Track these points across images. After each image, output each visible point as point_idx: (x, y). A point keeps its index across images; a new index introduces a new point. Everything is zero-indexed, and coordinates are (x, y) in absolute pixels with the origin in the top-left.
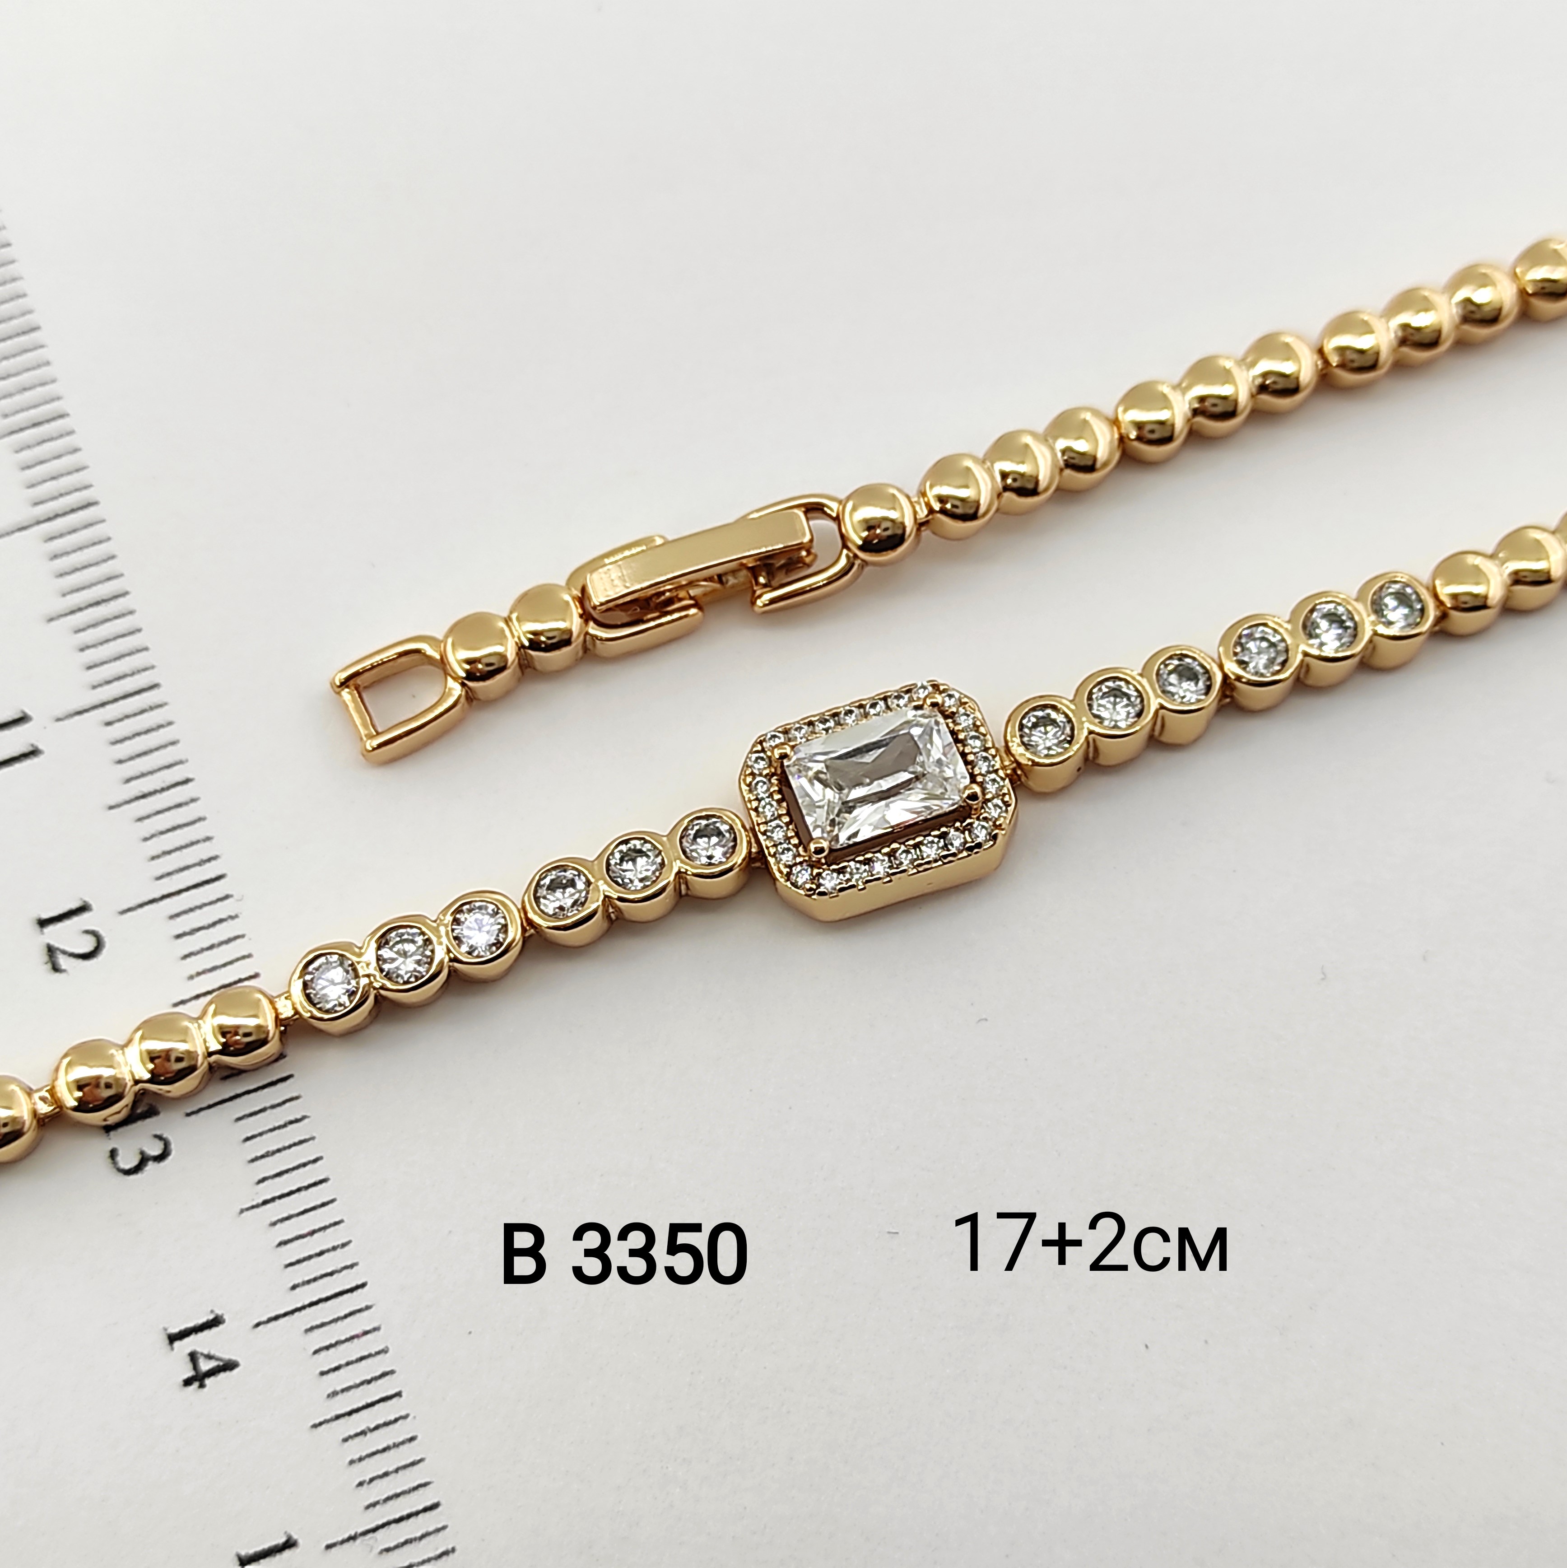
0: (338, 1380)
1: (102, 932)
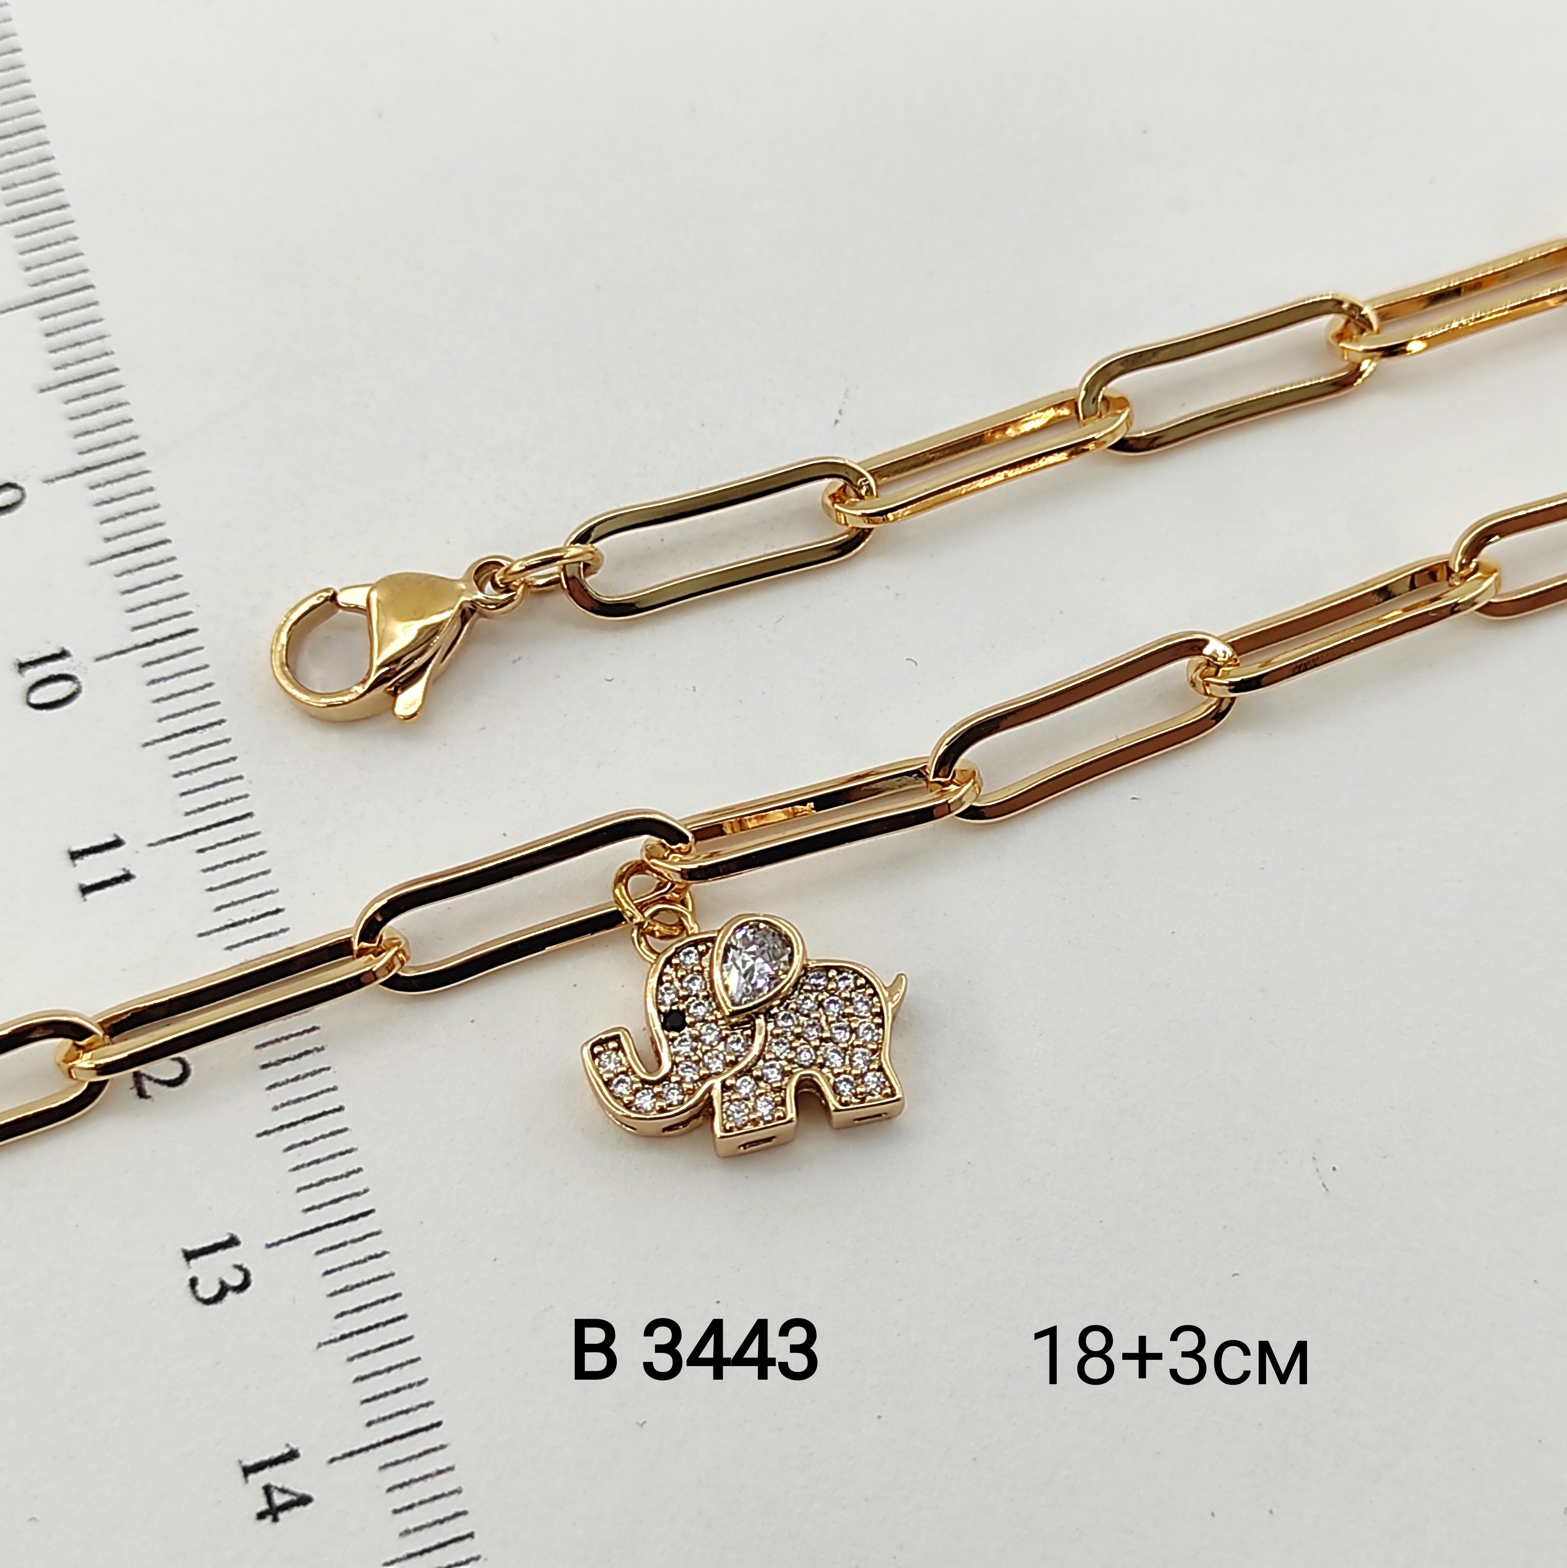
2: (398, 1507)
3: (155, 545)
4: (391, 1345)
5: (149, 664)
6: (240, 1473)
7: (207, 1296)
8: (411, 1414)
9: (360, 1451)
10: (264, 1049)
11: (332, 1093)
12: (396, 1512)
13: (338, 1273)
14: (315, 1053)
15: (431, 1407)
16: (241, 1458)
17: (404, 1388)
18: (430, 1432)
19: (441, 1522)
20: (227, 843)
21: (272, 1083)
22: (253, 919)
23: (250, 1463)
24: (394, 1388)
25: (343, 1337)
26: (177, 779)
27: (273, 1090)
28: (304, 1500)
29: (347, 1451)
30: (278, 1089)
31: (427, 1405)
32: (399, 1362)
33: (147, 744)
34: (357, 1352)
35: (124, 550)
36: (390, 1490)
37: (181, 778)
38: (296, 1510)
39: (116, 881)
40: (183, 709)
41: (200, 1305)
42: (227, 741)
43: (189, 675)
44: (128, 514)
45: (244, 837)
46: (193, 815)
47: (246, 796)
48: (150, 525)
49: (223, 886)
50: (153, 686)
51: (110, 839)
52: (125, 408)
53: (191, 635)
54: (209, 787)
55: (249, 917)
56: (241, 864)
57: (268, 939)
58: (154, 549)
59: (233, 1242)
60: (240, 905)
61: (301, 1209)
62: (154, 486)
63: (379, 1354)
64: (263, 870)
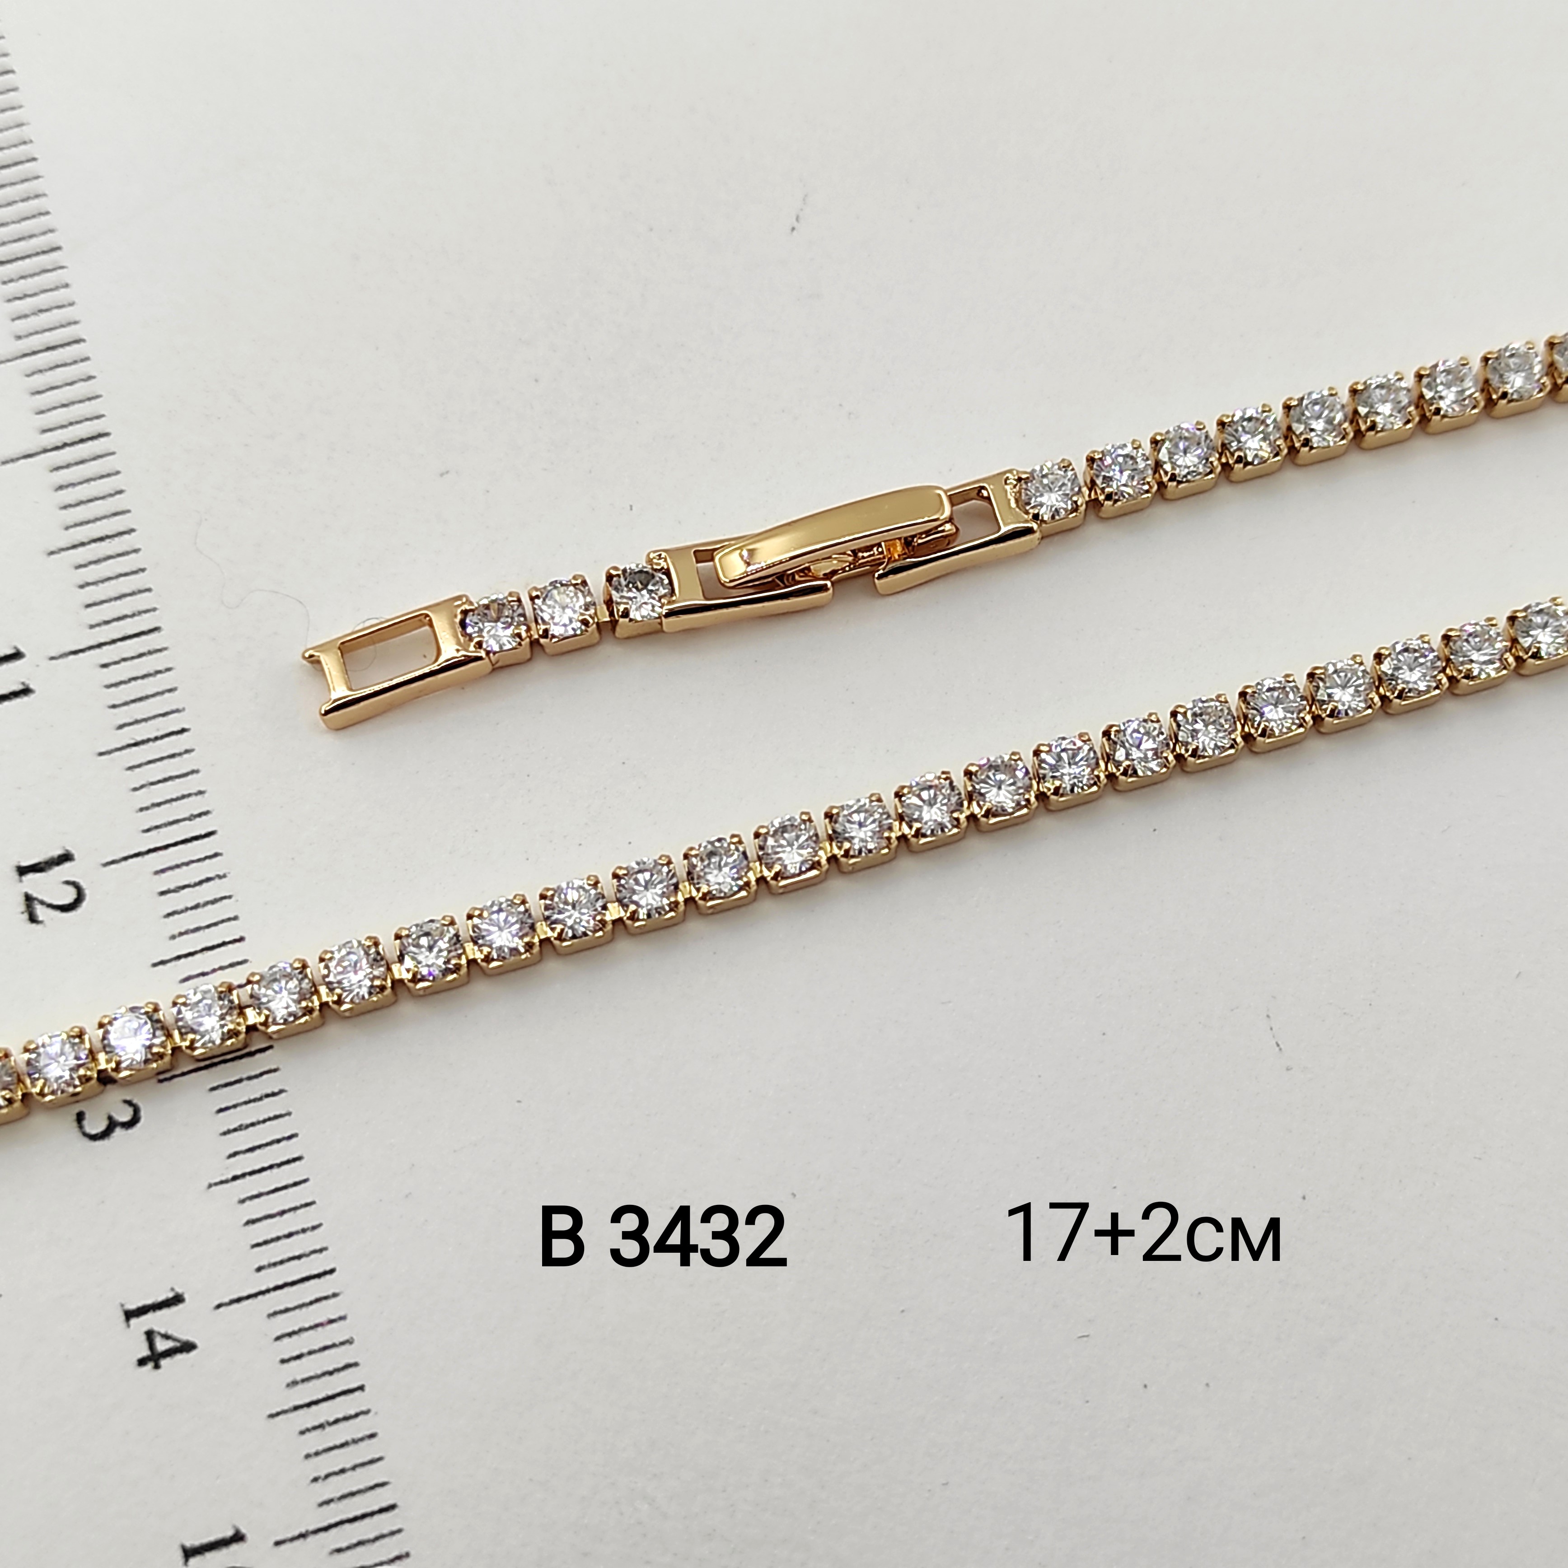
0: (299, 1369)
1: (83, 884)
2: (286, 1357)
3: (68, 344)
4: (285, 1187)
5: (58, 469)
6: (123, 1318)
7: (93, 1132)
8: (304, 1260)
9: (249, 1297)
10: (163, 875)
11: (233, 922)
12: (283, 1361)
13: (232, 1111)
14: (217, 880)
15: (324, 1253)
16: (123, 1302)
17: (297, 1233)
18: (323, 1279)
19: (331, 1373)
20: (133, 658)
21: (170, 911)
22: (157, 739)
23: (132, 1306)
24: (286, 1232)
25: (235, 1178)
26: (82, 591)
27: (171, 918)
28: (188, 1347)
29: (235, 1296)
30: (176, 916)
31: (321, 1251)
32: (293, 1205)
33: (52, 553)
34: (249, 1194)
35: (35, 349)
36: (278, 1338)
37: (87, 589)
38: (179, 1357)
39: (15, 694)
40: (91, 517)
41: (86, 1141)
42: (136, 551)
43: (99, 482)
44: (41, 311)
45: (150, 653)
46: (97, 629)
47: (154, 610)
48: (64, 323)
49: (126, 704)
50: (61, 492)
51: (10, 651)
52: (42, 200)
53: (102, 440)
54: (116, 599)
55: (152, 736)
56: (146, 681)
57: (172, 760)
58: (68, 348)
60: (143, 724)
62: (69, 282)
63: (272, 1196)
64: (169, 687)
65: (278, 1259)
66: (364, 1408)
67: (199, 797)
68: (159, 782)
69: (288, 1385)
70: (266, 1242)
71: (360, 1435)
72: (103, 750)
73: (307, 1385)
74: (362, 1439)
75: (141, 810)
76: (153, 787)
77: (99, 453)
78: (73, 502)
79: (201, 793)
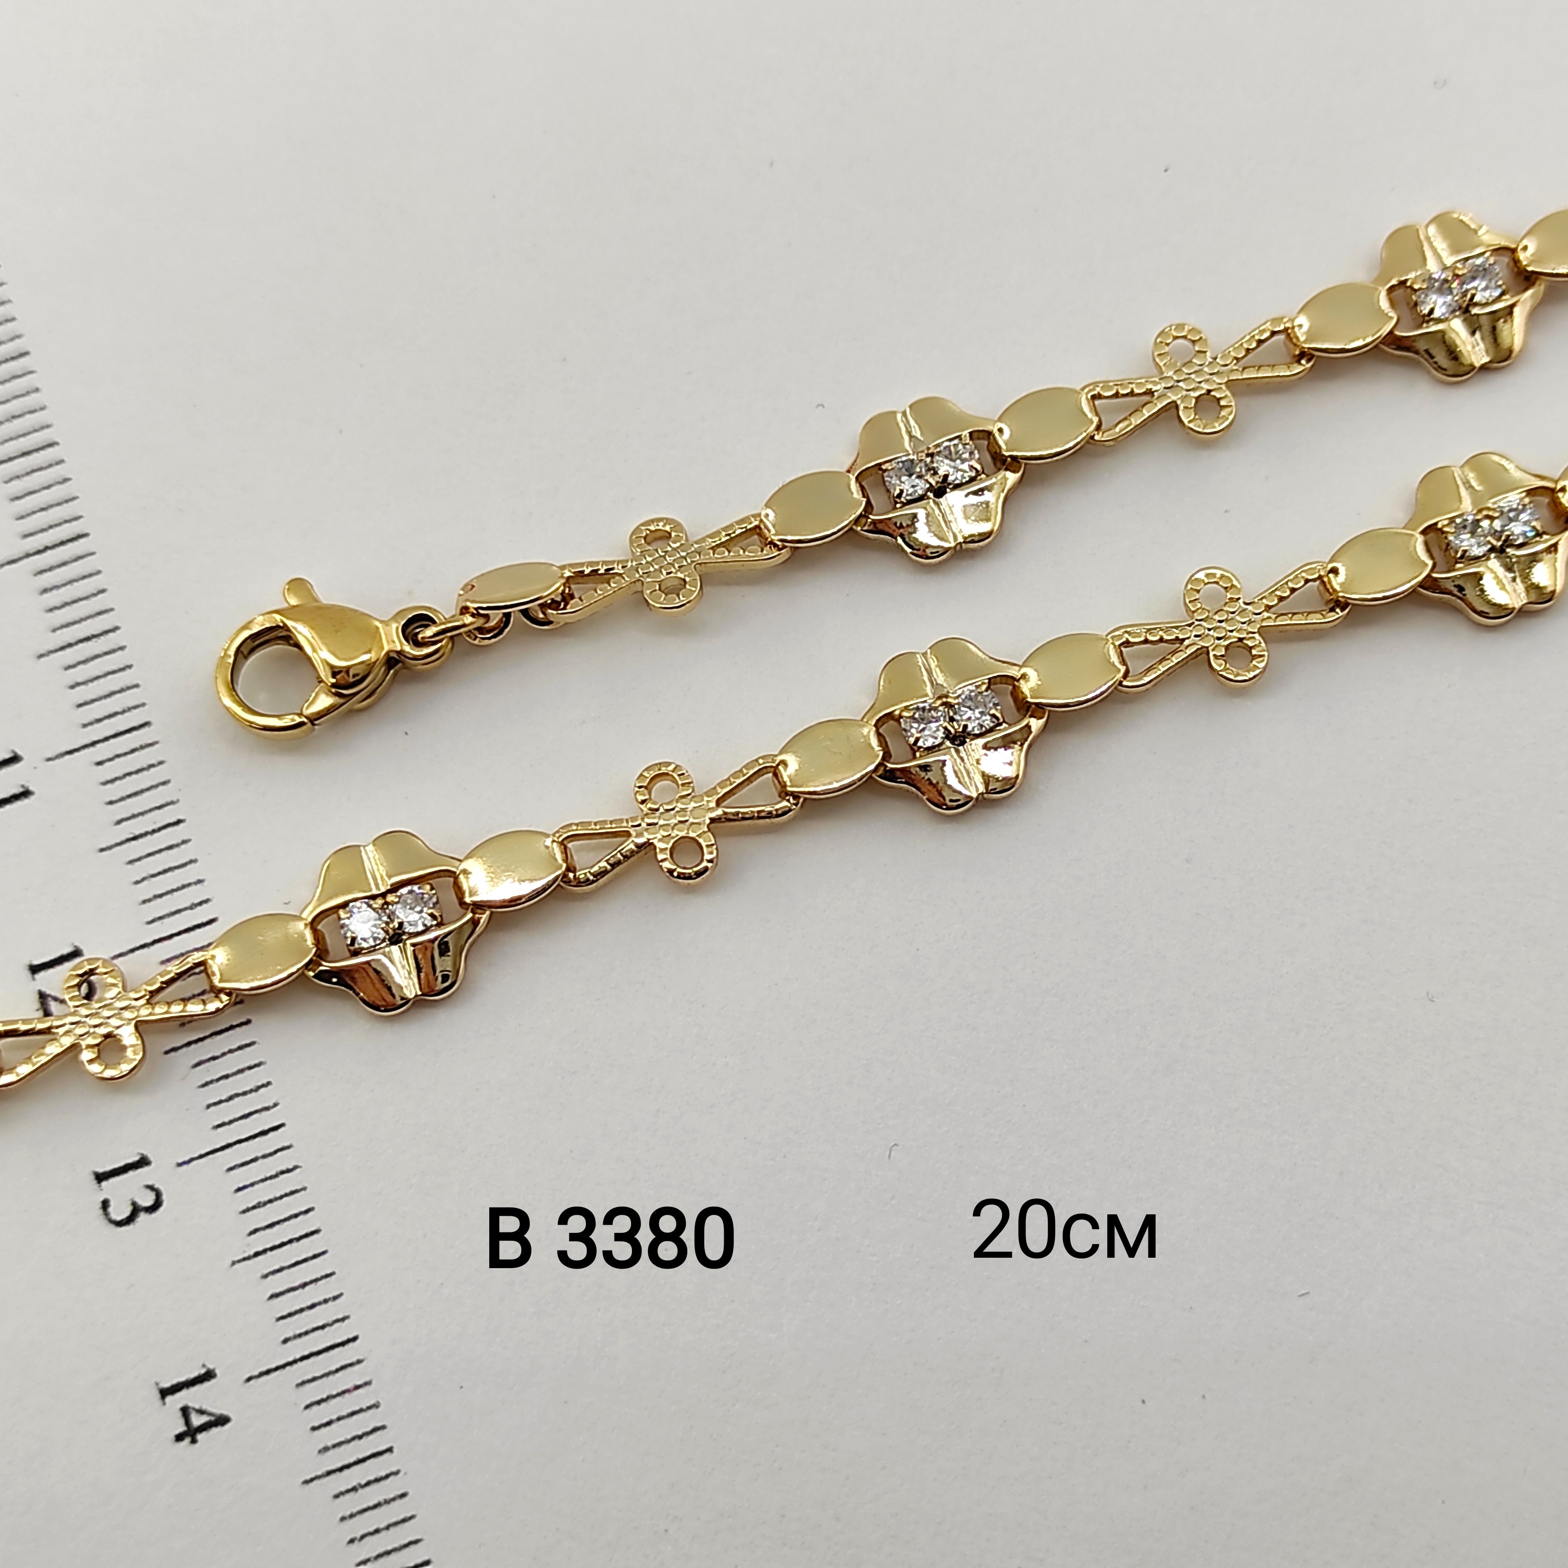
0: (329, 1435)
2: (316, 1424)
3: (43, 448)
4: (305, 1260)
5: (41, 572)
6: (158, 1396)
7: (118, 1218)
8: (327, 1329)
9: (277, 1369)
10: (166, 965)
12: (314, 1429)
13: (250, 1189)
15: (346, 1321)
16: (158, 1381)
17: (319, 1304)
18: (346, 1347)
19: (360, 1437)
20: (126, 754)
22: (154, 831)
23: (166, 1385)
24: (309, 1303)
25: (257, 1254)
26: (72, 691)
28: (222, 1421)
29: (264, 1369)
31: (343, 1319)
32: (314, 1277)
33: (41, 656)
34: (271, 1269)
35: (12, 455)
36: (307, 1407)
37: (77, 689)
38: (214, 1431)
39: (16, 797)
40: (76, 617)
41: (112, 1226)
42: (122, 648)
43: (81, 582)
45: (142, 747)
46: (90, 728)
47: (143, 705)
48: (37, 427)
49: (122, 799)
50: (46, 596)
51: (8, 756)
53: (82, 541)
54: (106, 696)
55: (150, 829)
56: (140, 775)
57: (170, 852)
58: (42, 452)
59: (143, 1162)
60: (140, 818)
61: (211, 1126)
62: (39, 386)
63: (293, 1269)
64: (162, 780)
65: (303, 1330)
66: (394, 1469)
67: (199, 886)
68: (159, 873)
69: (320, 1452)
70: (290, 1315)
71: (392, 1496)
72: (104, 846)
73: (337, 1450)
74: (394, 1499)
75: (144, 902)
76: (153, 879)
77: (80, 553)
78: (58, 605)
79: (200, 882)
